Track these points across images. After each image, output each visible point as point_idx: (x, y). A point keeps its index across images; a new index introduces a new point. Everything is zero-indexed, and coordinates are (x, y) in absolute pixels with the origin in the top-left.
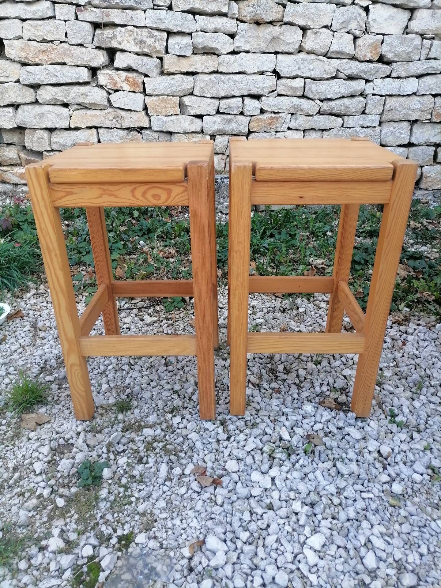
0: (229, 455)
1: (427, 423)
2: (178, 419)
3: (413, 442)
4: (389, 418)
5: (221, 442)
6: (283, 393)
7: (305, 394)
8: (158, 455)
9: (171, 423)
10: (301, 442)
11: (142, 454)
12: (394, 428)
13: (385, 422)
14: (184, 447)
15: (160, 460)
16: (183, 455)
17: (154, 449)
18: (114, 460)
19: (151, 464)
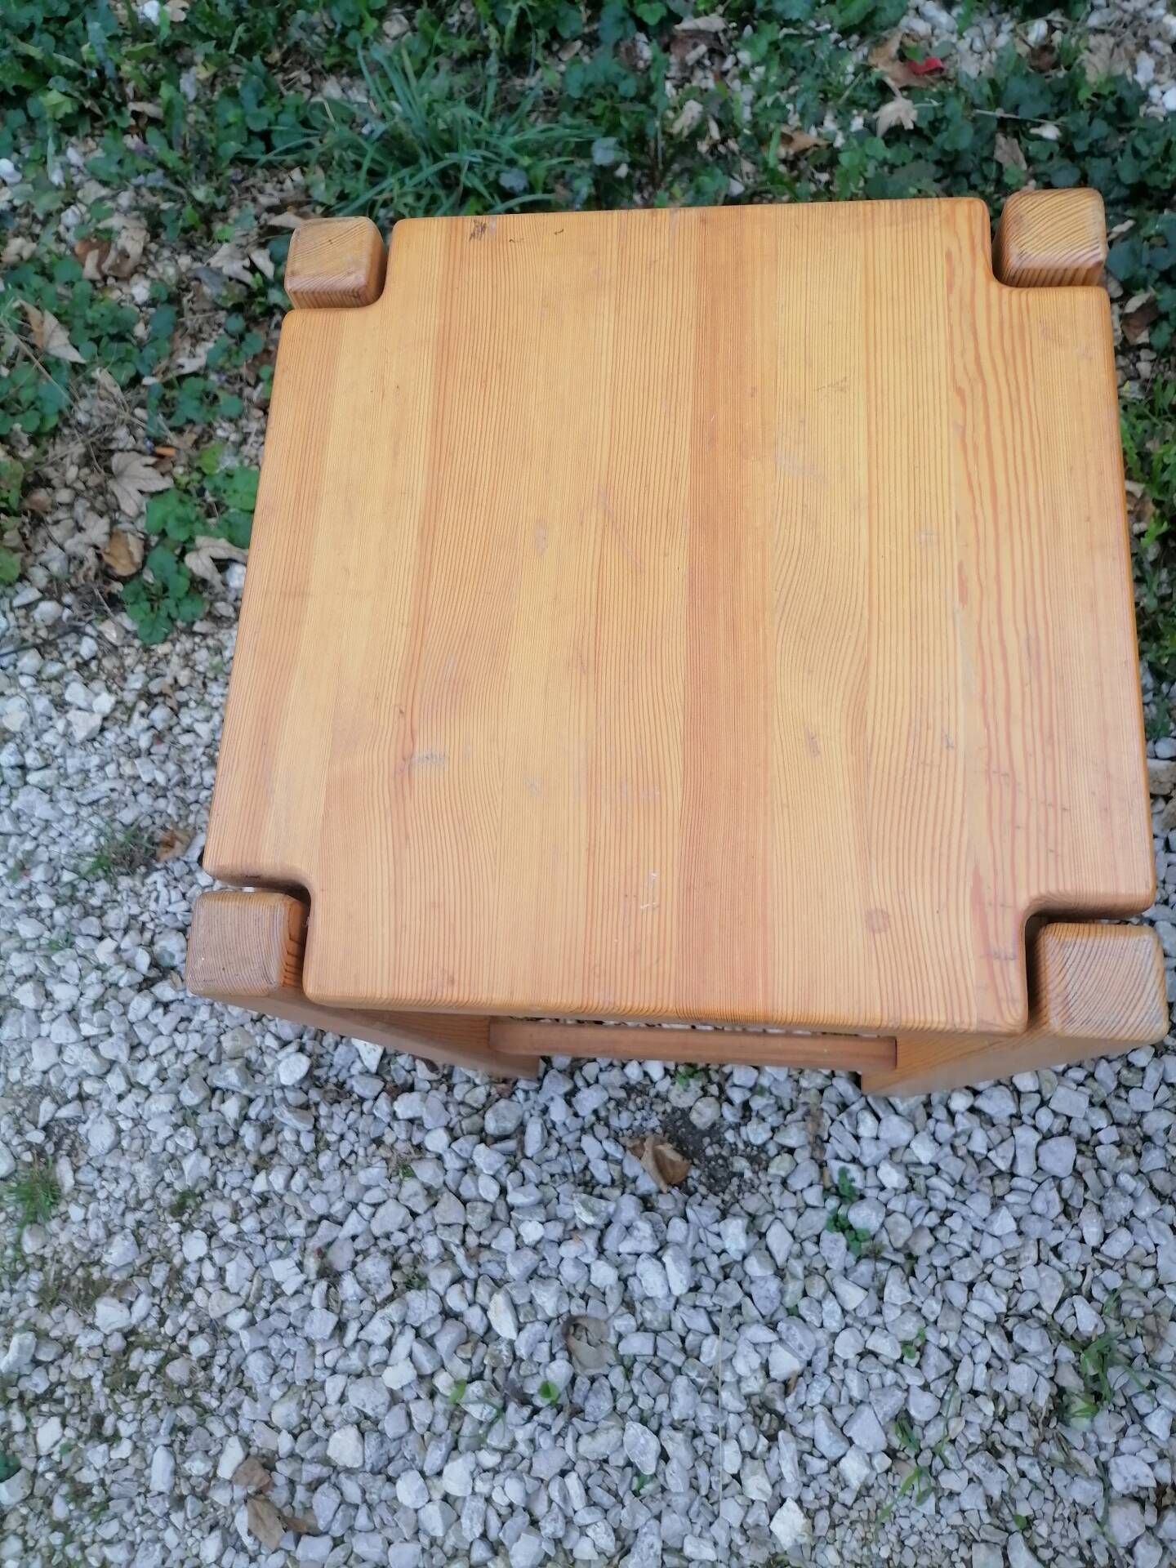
0: (342, 1400)
1: (942, 1224)
2: (195, 1245)
3: (877, 1320)
4: (833, 1203)
5: (319, 1350)
6: (520, 1095)
7: (589, 1100)
8: (147, 1403)
9: (177, 1261)
10: (545, 1347)
11: (101, 1406)
12: (835, 1248)
13: (817, 1220)
14: (215, 1370)
15: (151, 1423)
16: (214, 1403)
17: (133, 1378)
18: (27, 1430)
19: (124, 1449)
